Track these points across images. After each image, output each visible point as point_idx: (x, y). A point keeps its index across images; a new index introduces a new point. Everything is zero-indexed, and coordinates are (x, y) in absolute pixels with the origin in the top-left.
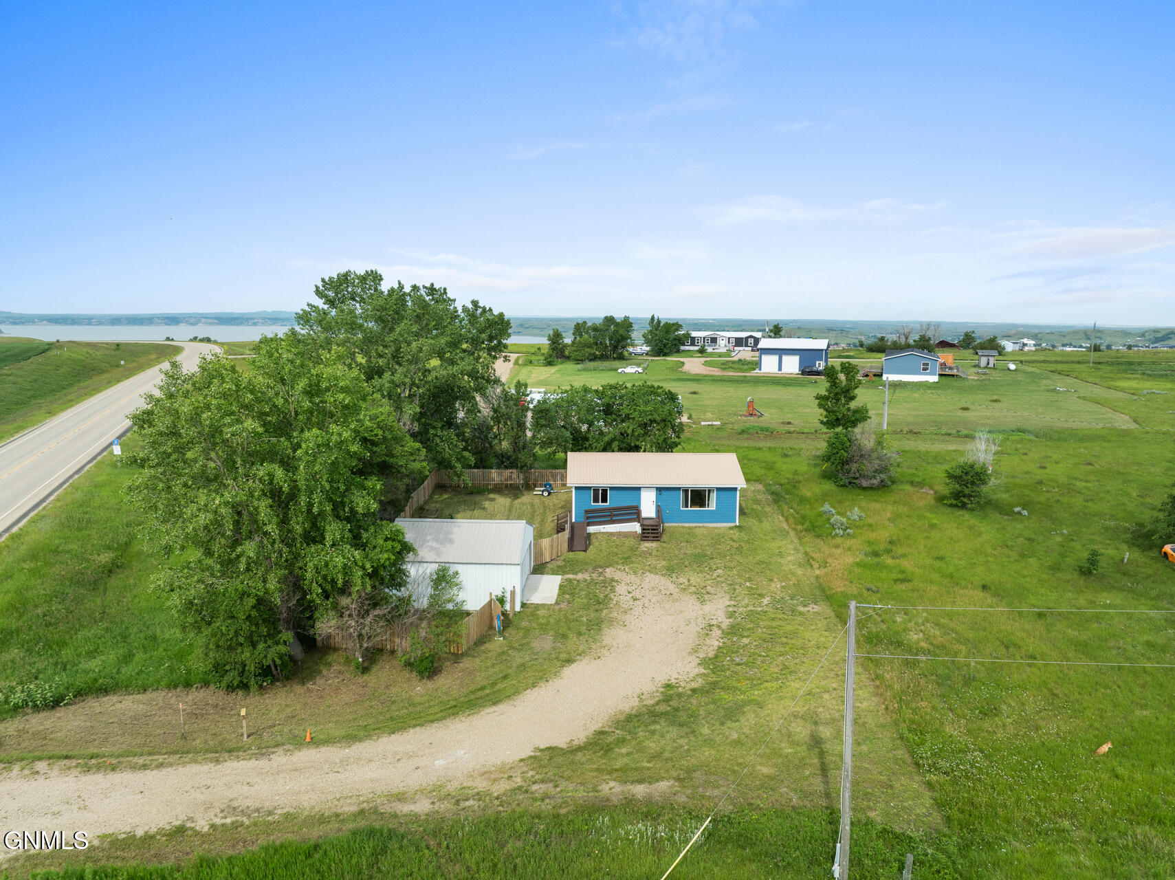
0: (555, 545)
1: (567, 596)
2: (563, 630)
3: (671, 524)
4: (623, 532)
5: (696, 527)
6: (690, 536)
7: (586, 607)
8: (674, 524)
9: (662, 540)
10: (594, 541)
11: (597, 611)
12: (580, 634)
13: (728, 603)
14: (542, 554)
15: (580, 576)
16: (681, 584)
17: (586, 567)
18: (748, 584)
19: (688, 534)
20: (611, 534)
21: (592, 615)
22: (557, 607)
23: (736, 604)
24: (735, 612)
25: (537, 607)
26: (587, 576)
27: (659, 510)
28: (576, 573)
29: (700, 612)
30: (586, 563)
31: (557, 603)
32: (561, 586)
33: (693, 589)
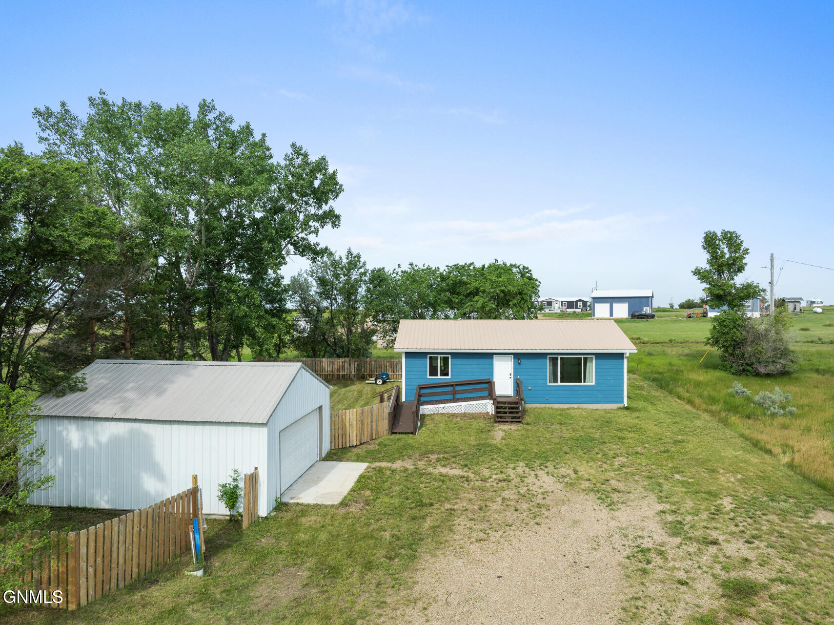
0: (367, 421)
1: (368, 493)
2: (337, 557)
3: (534, 405)
4: (469, 414)
5: (569, 409)
6: (564, 419)
7: (396, 512)
8: (539, 405)
9: (525, 421)
10: (428, 422)
11: (414, 518)
12: (369, 566)
13: (660, 507)
14: (344, 435)
15: (398, 465)
16: (564, 476)
17: (410, 452)
18: (677, 477)
19: (561, 415)
20: (454, 415)
21: (404, 527)
22: (342, 511)
23: (674, 508)
24: (680, 523)
25: (305, 510)
26: (409, 465)
27: (518, 385)
28: (393, 461)
29: (613, 524)
30: (413, 448)
31: (344, 504)
32: (362, 477)
33: (586, 485)
